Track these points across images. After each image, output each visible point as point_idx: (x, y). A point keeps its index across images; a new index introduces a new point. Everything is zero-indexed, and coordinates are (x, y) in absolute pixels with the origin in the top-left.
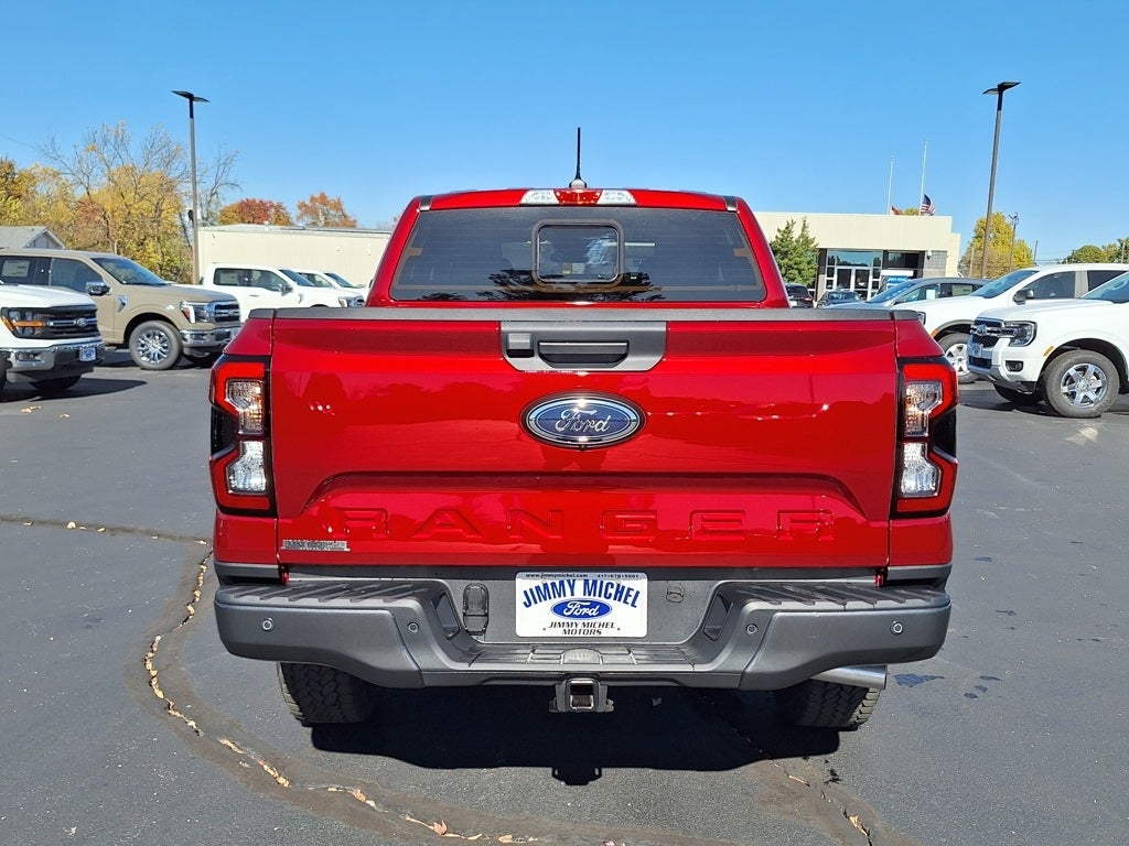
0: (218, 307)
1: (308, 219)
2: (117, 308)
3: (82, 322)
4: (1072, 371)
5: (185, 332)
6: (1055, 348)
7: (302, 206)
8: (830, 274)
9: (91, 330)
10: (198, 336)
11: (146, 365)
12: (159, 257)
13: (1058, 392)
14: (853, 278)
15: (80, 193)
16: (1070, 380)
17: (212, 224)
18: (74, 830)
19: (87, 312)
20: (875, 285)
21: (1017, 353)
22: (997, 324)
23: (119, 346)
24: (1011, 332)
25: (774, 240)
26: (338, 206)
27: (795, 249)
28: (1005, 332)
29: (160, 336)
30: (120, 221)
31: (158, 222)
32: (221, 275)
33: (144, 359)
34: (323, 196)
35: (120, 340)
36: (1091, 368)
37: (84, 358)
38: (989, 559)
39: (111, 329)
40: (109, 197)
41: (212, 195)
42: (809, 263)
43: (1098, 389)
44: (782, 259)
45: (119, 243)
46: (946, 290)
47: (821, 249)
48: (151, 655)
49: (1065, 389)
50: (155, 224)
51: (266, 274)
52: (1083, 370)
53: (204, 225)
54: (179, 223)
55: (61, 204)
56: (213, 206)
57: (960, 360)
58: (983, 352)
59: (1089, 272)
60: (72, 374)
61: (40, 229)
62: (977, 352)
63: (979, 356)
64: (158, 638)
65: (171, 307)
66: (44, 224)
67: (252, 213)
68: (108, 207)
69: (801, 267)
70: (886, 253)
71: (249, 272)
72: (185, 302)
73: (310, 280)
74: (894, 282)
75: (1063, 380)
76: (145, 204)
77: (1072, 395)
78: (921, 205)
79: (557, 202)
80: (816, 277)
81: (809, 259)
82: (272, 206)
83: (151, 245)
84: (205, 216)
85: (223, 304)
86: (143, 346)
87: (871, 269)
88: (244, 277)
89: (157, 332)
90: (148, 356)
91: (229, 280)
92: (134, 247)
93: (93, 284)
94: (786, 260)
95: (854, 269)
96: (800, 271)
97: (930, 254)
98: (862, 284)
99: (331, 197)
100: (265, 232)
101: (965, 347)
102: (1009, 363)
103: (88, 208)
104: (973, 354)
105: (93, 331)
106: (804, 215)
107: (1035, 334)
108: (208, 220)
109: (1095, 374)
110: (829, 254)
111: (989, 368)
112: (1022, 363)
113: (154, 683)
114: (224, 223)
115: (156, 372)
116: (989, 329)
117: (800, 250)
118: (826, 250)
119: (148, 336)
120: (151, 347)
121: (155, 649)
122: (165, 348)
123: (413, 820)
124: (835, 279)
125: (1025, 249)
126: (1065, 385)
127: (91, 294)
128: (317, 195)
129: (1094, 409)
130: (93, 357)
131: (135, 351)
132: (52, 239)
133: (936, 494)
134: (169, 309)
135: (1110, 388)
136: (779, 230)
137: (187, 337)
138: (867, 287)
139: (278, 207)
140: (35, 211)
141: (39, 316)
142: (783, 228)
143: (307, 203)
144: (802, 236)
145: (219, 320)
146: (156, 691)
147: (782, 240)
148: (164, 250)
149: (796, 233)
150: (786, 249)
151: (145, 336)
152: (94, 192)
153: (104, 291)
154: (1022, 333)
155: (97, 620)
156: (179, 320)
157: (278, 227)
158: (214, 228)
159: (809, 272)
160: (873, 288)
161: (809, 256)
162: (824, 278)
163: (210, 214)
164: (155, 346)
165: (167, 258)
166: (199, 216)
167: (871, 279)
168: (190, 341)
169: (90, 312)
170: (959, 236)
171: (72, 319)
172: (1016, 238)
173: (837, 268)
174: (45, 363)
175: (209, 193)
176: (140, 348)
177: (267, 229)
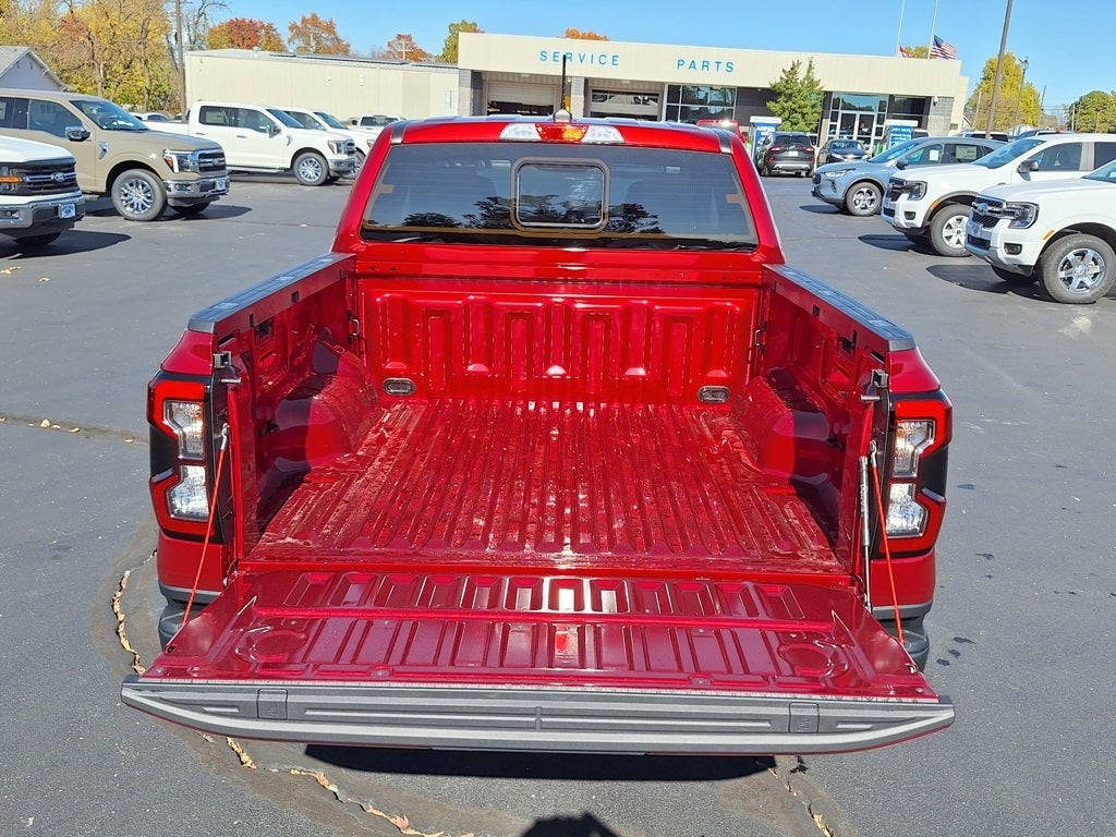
0: (201, 156)
1: (299, 43)
2: (98, 157)
3: (60, 176)
4: (1070, 256)
5: (169, 182)
6: (1056, 231)
7: (293, 27)
8: (834, 118)
9: (70, 184)
10: (183, 186)
11: (131, 215)
12: (147, 80)
13: (1055, 278)
14: (857, 123)
15: (63, 10)
16: (1068, 265)
17: (200, 48)
18: (31, 819)
19: (65, 166)
20: (879, 132)
21: (1016, 235)
22: (998, 204)
23: (101, 195)
24: (1012, 213)
25: (778, 81)
26: (330, 28)
27: (799, 91)
28: (1006, 213)
29: (143, 186)
30: (105, 42)
31: (145, 44)
32: (206, 114)
33: (128, 209)
34: (315, 18)
35: (103, 189)
36: (1090, 253)
37: (63, 215)
38: (971, 487)
39: (91, 178)
40: (94, 17)
41: (200, 16)
42: (813, 107)
43: (1096, 275)
44: (786, 102)
45: (104, 65)
46: (951, 154)
47: (826, 92)
48: (119, 594)
49: (1062, 274)
50: (141, 46)
51: (253, 114)
52: (1083, 255)
53: (192, 49)
54: (166, 44)
55: (44, 23)
56: (201, 28)
57: (959, 232)
58: (982, 232)
59: (1096, 143)
60: (52, 230)
61: (22, 50)
62: (976, 231)
63: (978, 235)
64: (128, 573)
65: (154, 156)
66: (27, 44)
67: (244, 35)
68: (92, 26)
69: (805, 110)
70: (892, 97)
71: (236, 111)
72: (168, 151)
73: (299, 120)
74: (897, 133)
75: (1061, 265)
76: (131, 24)
77: (1069, 280)
78: (931, 47)
79: (538, 137)
80: (820, 121)
81: (813, 102)
82: (262, 27)
83: (138, 66)
84: (192, 38)
85: (207, 152)
86: (126, 195)
87: (876, 114)
88: (231, 117)
89: (139, 181)
90: (132, 205)
91: (216, 120)
92: (121, 69)
93: (73, 129)
94: (790, 103)
95: (858, 113)
96: (803, 115)
97: (936, 100)
98: (865, 130)
99: (323, 18)
100: (254, 58)
101: (965, 219)
102: (1007, 245)
103: (72, 25)
104: (972, 234)
105: (71, 185)
106: (810, 55)
107: (1037, 215)
108: (195, 44)
109: (1093, 259)
110: (834, 96)
111: (988, 249)
112: (1021, 246)
113: (121, 629)
114: (213, 47)
115: (140, 223)
116: (990, 208)
117: (805, 93)
118: (831, 92)
119: (131, 185)
120: (133, 197)
121: (124, 586)
122: (148, 198)
123: (375, 812)
124: (838, 123)
125: (1032, 93)
126: (1062, 270)
127: (72, 140)
128: (308, 16)
129: (1089, 295)
130: (73, 213)
131: (118, 201)
132: (36, 62)
133: (921, 535)
134: (152, 158)
135: (1107, 274)
136: (784, 71)
137: (171, 186)
138: (869, 134)
139: (270, 28)
140: (18, 29)
141: (16, 171)
142: (788, 69)
143: (299, 24)
144: (807, 77)
145: (203, 169)
146: (123, 640)
147: (787, 82)
148: (151, 73)
149: (801, 75)
150: (789, 91)
151: (127, 185)
152: (78, 9)
153: (84, 137)
154: (1023, 215)
155: (66, 549)
156: (162, 169)
157: (268, 53)
158: (201, 52)
159: (812, 117)
160: (876, 135)
161: (814, 99)
162: (827, 123)
163: (197, 36)
164: (138, 196)
165: (155, 82)
166: (185, 39)
167: (875, 125)
168: (174, 192)
169: (68, 166)
170: (967, 79)
171: (50, 174)
172: (1025, 82)
173: (841, 112)
174: (23, 220)
175: (196, 13)
176: (123, 198)
177: (256, 55)
